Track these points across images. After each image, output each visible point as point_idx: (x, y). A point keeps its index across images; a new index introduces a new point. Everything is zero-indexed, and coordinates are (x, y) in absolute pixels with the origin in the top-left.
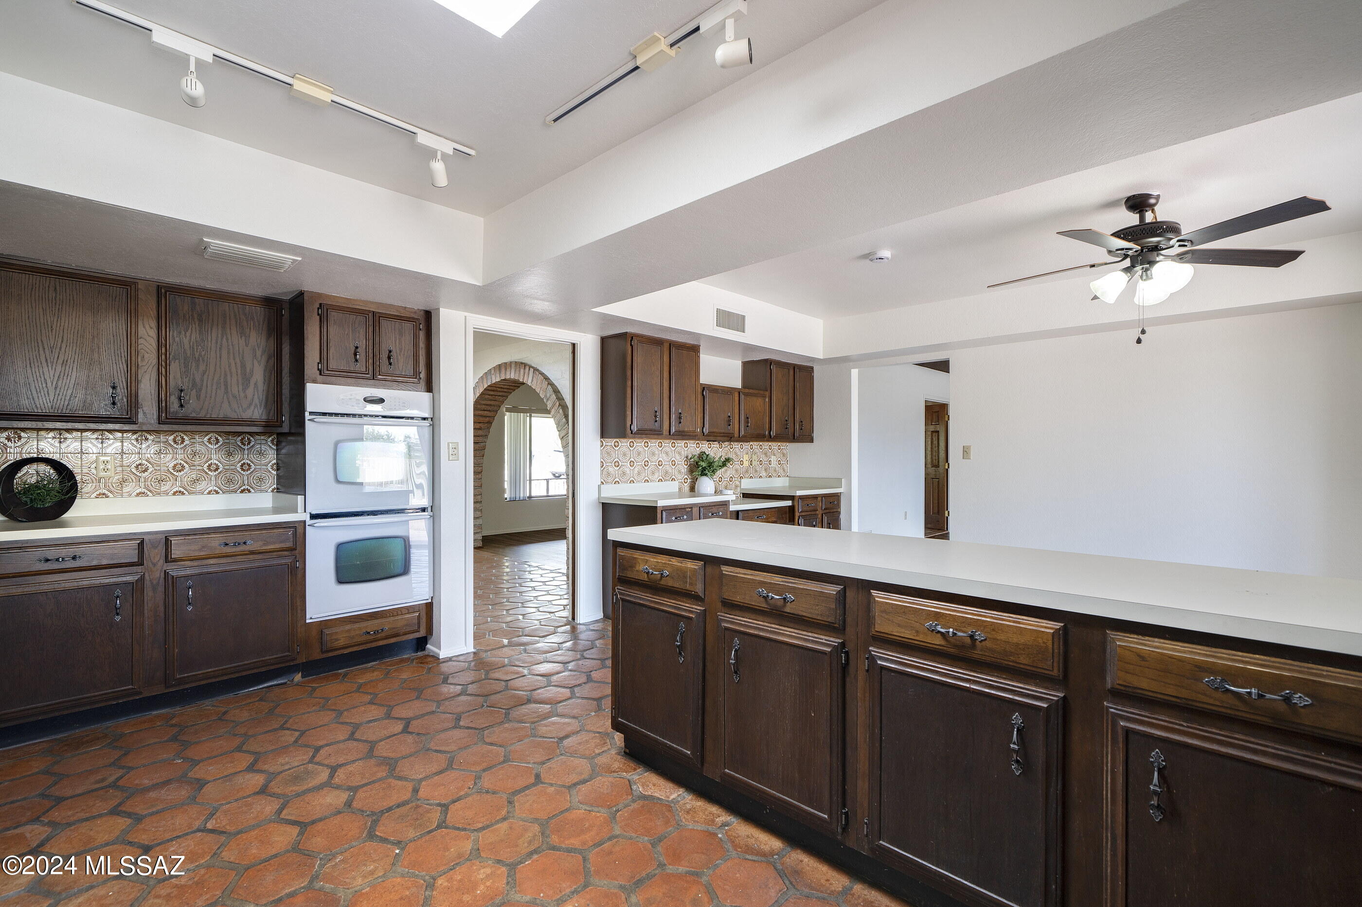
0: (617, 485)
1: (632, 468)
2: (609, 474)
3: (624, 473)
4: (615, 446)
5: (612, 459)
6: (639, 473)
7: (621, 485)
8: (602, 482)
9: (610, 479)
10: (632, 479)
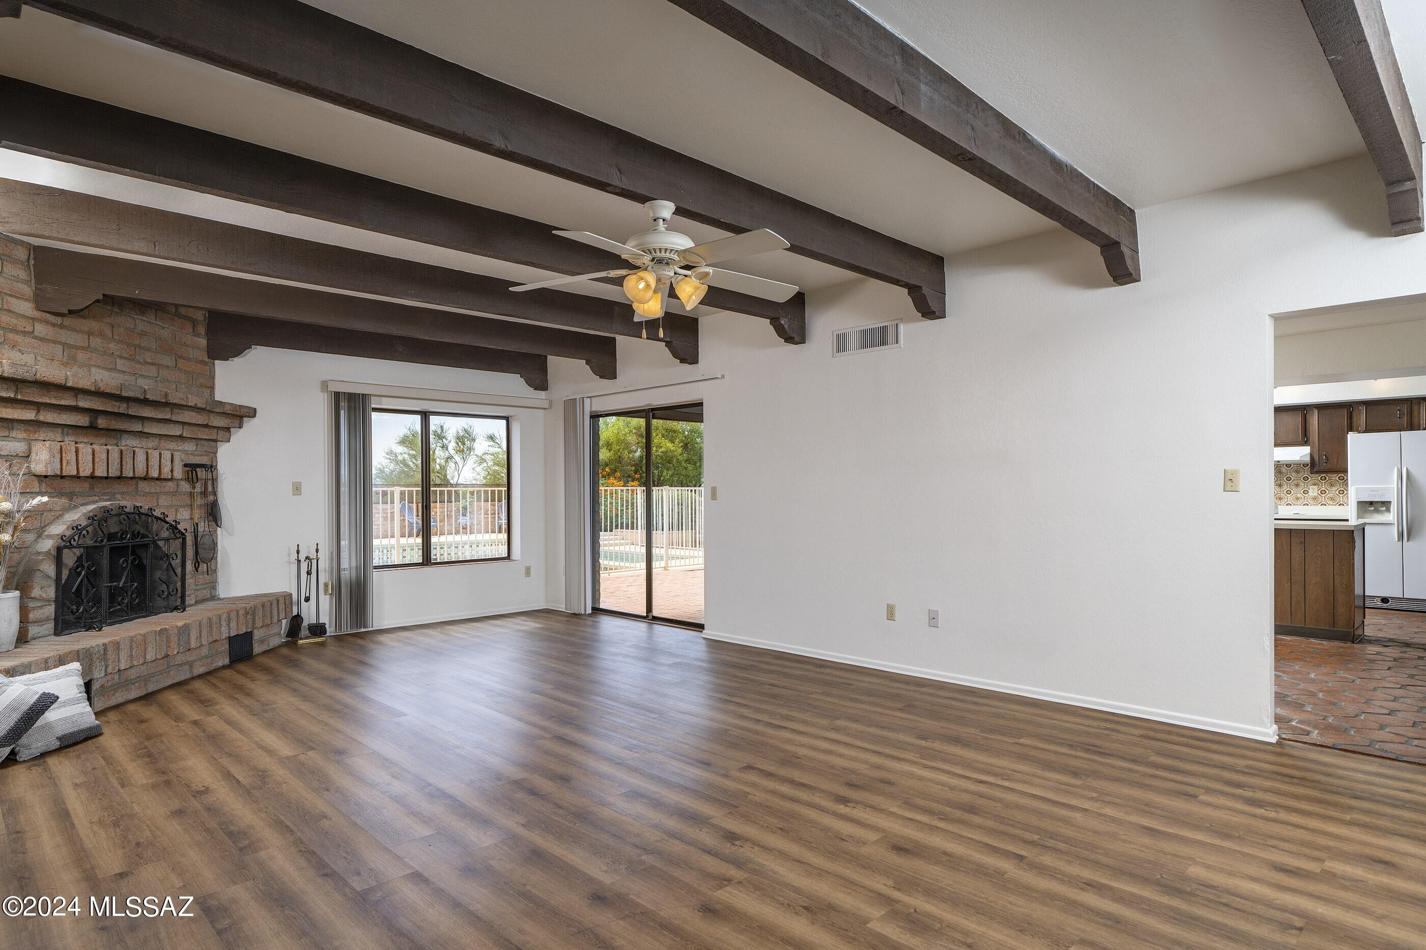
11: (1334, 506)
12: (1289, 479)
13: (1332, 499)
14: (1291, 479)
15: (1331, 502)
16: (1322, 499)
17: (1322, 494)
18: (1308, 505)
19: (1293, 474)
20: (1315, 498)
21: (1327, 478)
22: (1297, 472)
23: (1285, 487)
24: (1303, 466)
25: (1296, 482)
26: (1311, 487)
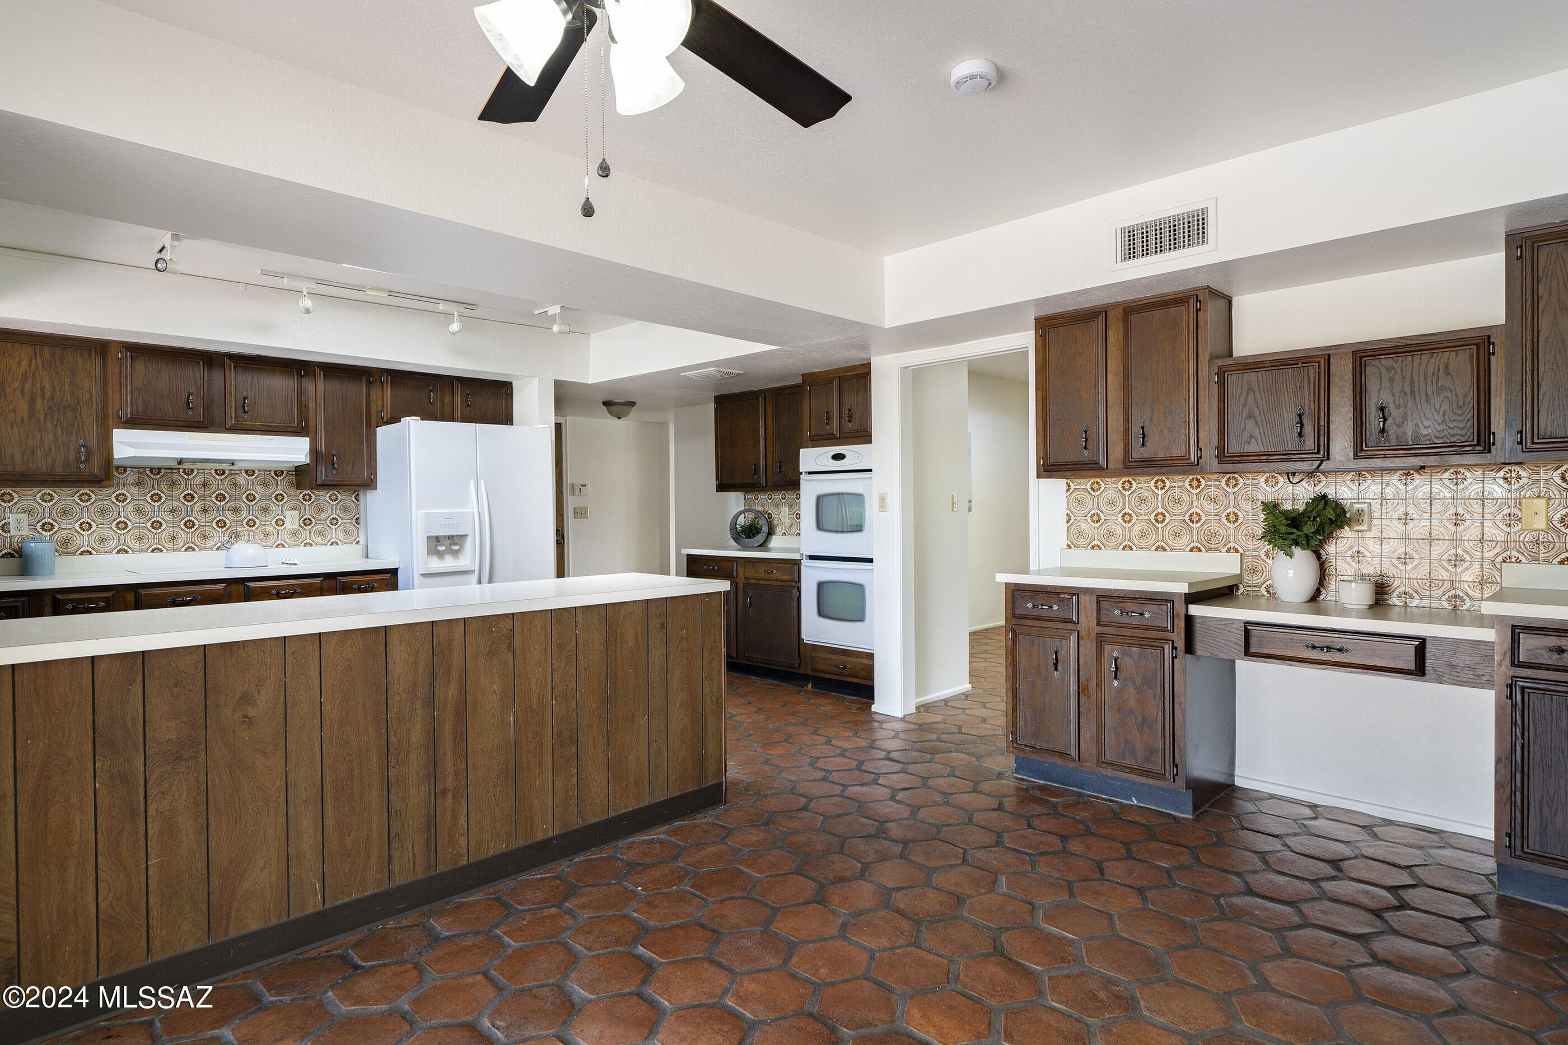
0: (1096, 551)
1: (1127, 525)
2: (1080, 533)
3: (1111, 534)
4: (1093, 489)
5: (1087, 510)
6: (1143, 535)
7: (1104, 552)
8: (1068, 545)
9: (1082, 542)
10: (1127, 543)
11: (324, 547)
12: (251, 498)
13: (321, 534)
14: (255, 498)
15: (319, 540)
16: (305, 536)
17: (306, 525)
18: (284, 546)
19: (259, 488)
20: (294, 534)
21: (313, 496)
22: (265, 485)
23: (244, 513)
24: (275, 474)
25: (263, 503)
26: (288, 513)
